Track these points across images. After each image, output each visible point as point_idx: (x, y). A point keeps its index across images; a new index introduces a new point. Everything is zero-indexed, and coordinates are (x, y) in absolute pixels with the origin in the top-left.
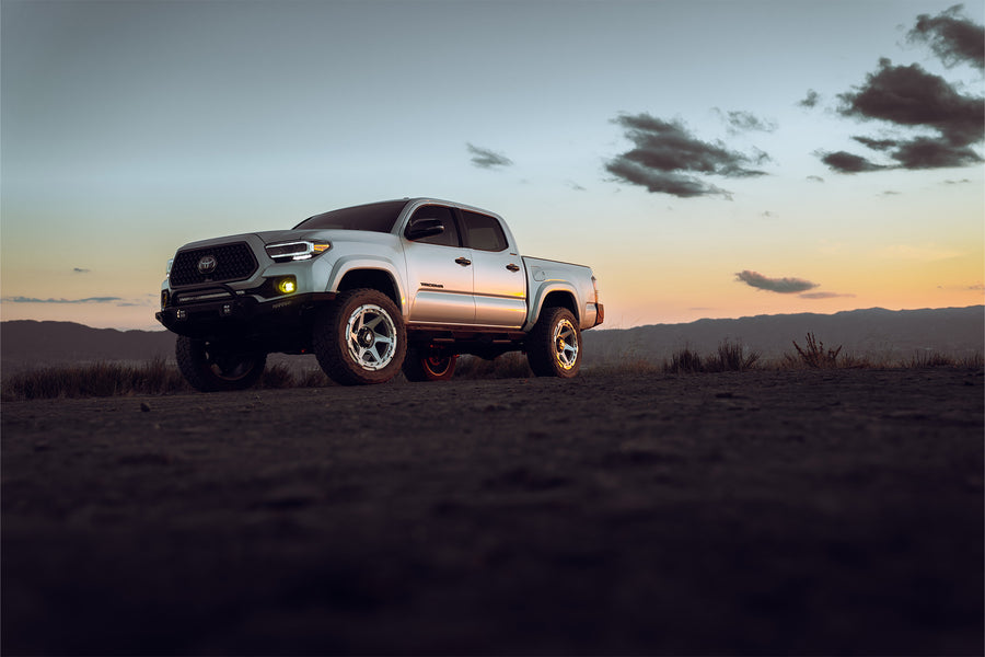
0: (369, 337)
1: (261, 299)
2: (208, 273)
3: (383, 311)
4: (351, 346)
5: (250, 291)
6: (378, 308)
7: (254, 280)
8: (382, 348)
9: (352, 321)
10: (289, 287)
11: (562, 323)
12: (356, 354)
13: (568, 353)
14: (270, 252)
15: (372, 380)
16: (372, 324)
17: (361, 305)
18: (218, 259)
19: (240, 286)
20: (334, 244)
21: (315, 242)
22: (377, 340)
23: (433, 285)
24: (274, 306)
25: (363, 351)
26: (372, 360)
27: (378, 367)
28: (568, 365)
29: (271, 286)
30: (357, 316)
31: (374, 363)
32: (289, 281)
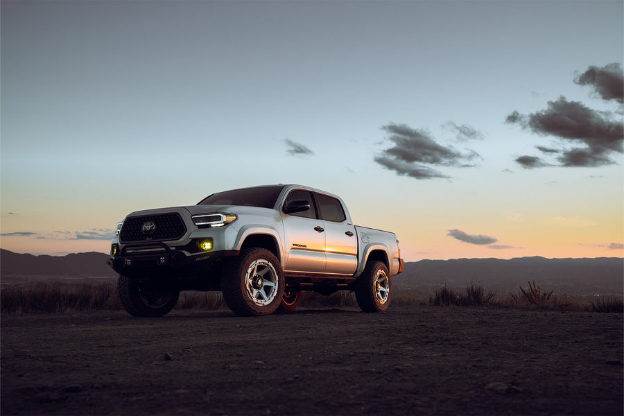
0: (260, 282)
1: (187, 254)
2: (149, 234)
3: (270, 264)
4: (248, 288)
5: (179, 248)
6: (266, 262)
7: (184, 240)
8: (268, 290)
9: (250, 271)
10: (207, 246)
11: (380, 272)
12: (251, 295)
13: (383, 293)
14: (195, 220)
15: (261, 313)
16: (262, 273)
17: (256, 260)
18: (156, 224)
19: (172, 244)
20: (239, 216)
21: (226, 214)
22: (265, 284)
23: (301, 246)
24: (198, 259)
25: (255, 292)
26: (262, 298)
27: (266, 304)
28: (383, 301)
29: (195, 244)
30: (253, 267)
31: (263, 301)
32: (208, 242)
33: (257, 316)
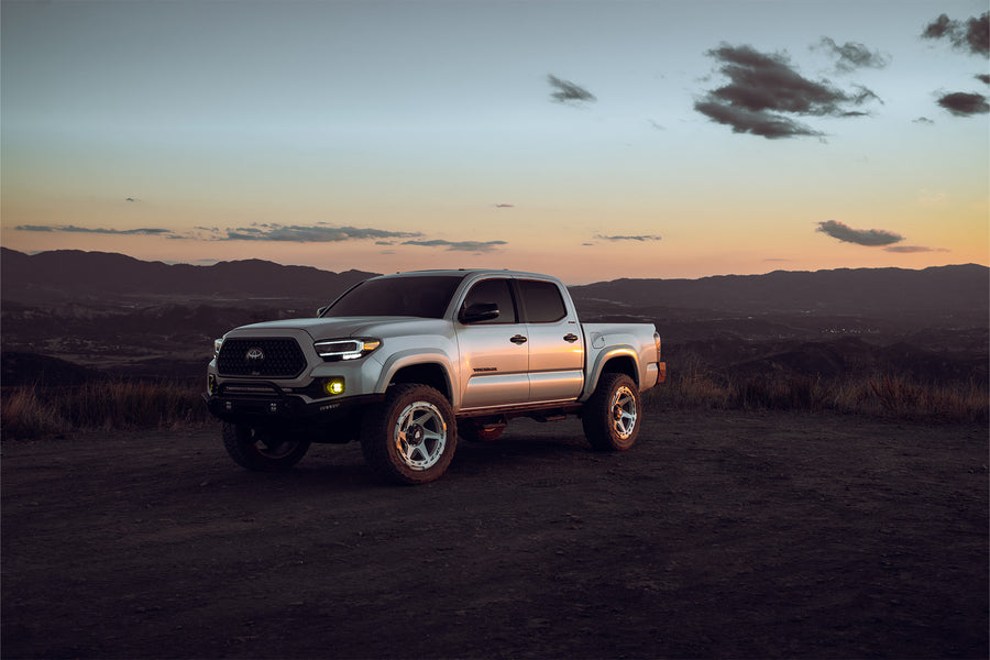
0: (418, 435)
1: (308, 400)
2: (256, 365)
3: (434, 407)
4: (400, 447)
5: (295, 390)
6: (428, 405)
7: (302, 380)
8: (430, 444)
9: (401, 420)
10: (337, 388)
11: (621, 390)
12: (404, 455)
13: (626, 421)
14: (319, 350)
15: (419, 481)
16: (421, 421)
17: (411, 403)
18: (265, 353)
19: (286, 384)
20: (385, 341)
21: (365, 340)
22: (425, 437)
23: (485, 370)
24: (322, 408)
25: (411, 449)
26: (422, 458)
27: (426, 466)
28: (625, 434)
29: (319, 385)
30: (406, 415)
31: (423, 462)
32: (337, 382)
33: (413, 485)
